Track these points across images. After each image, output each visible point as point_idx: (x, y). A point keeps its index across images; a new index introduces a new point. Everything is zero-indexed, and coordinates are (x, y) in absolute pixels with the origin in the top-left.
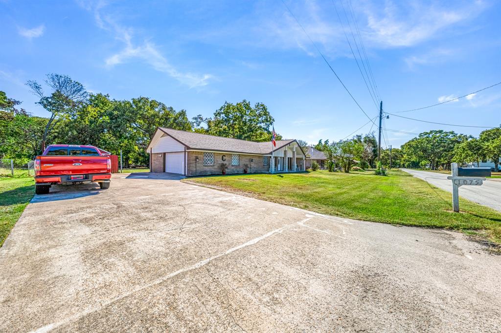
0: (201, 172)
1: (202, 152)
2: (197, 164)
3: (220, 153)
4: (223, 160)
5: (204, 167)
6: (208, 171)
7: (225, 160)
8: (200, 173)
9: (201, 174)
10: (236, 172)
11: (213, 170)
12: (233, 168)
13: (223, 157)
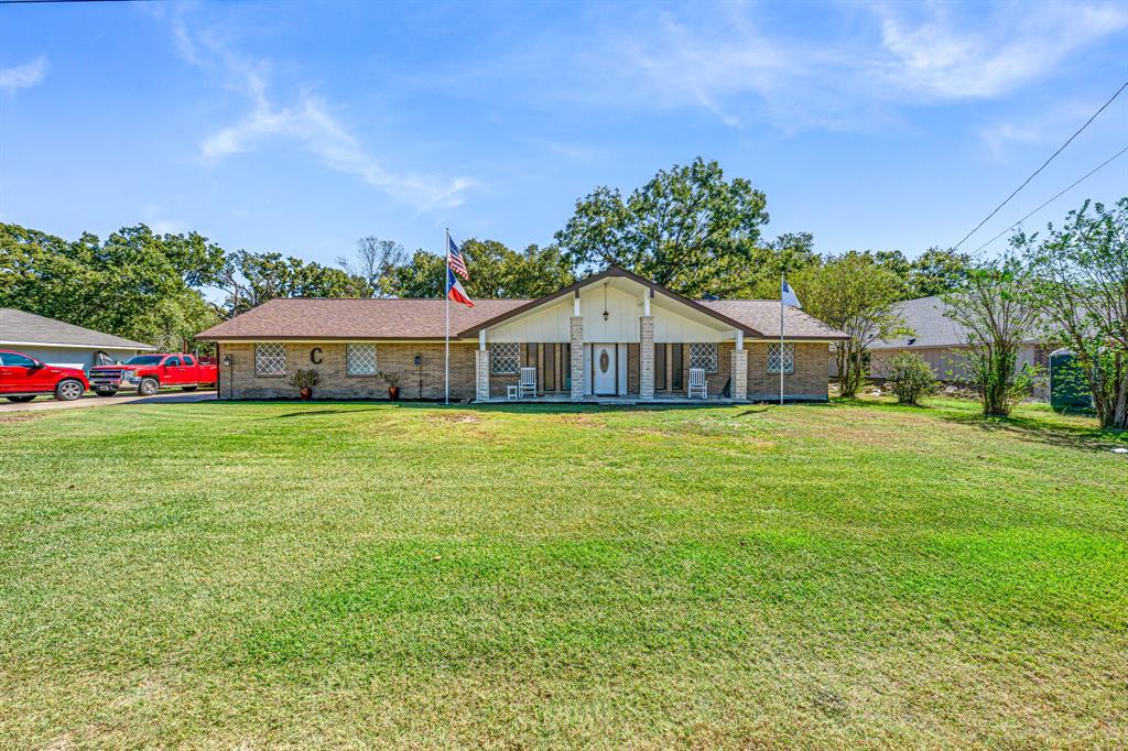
0: (247, 391)
1: (249, 345)
2: (235, 372)
3: (303, 345)
4: (313, 360)
5: (258, 380)
6: (266, 389)
7: (321, 361)
8: (245, 393)
9: (248, 396)
10: (363, 395)
11: (282, 386)
12: (351, 382)
13: (312, 354)
